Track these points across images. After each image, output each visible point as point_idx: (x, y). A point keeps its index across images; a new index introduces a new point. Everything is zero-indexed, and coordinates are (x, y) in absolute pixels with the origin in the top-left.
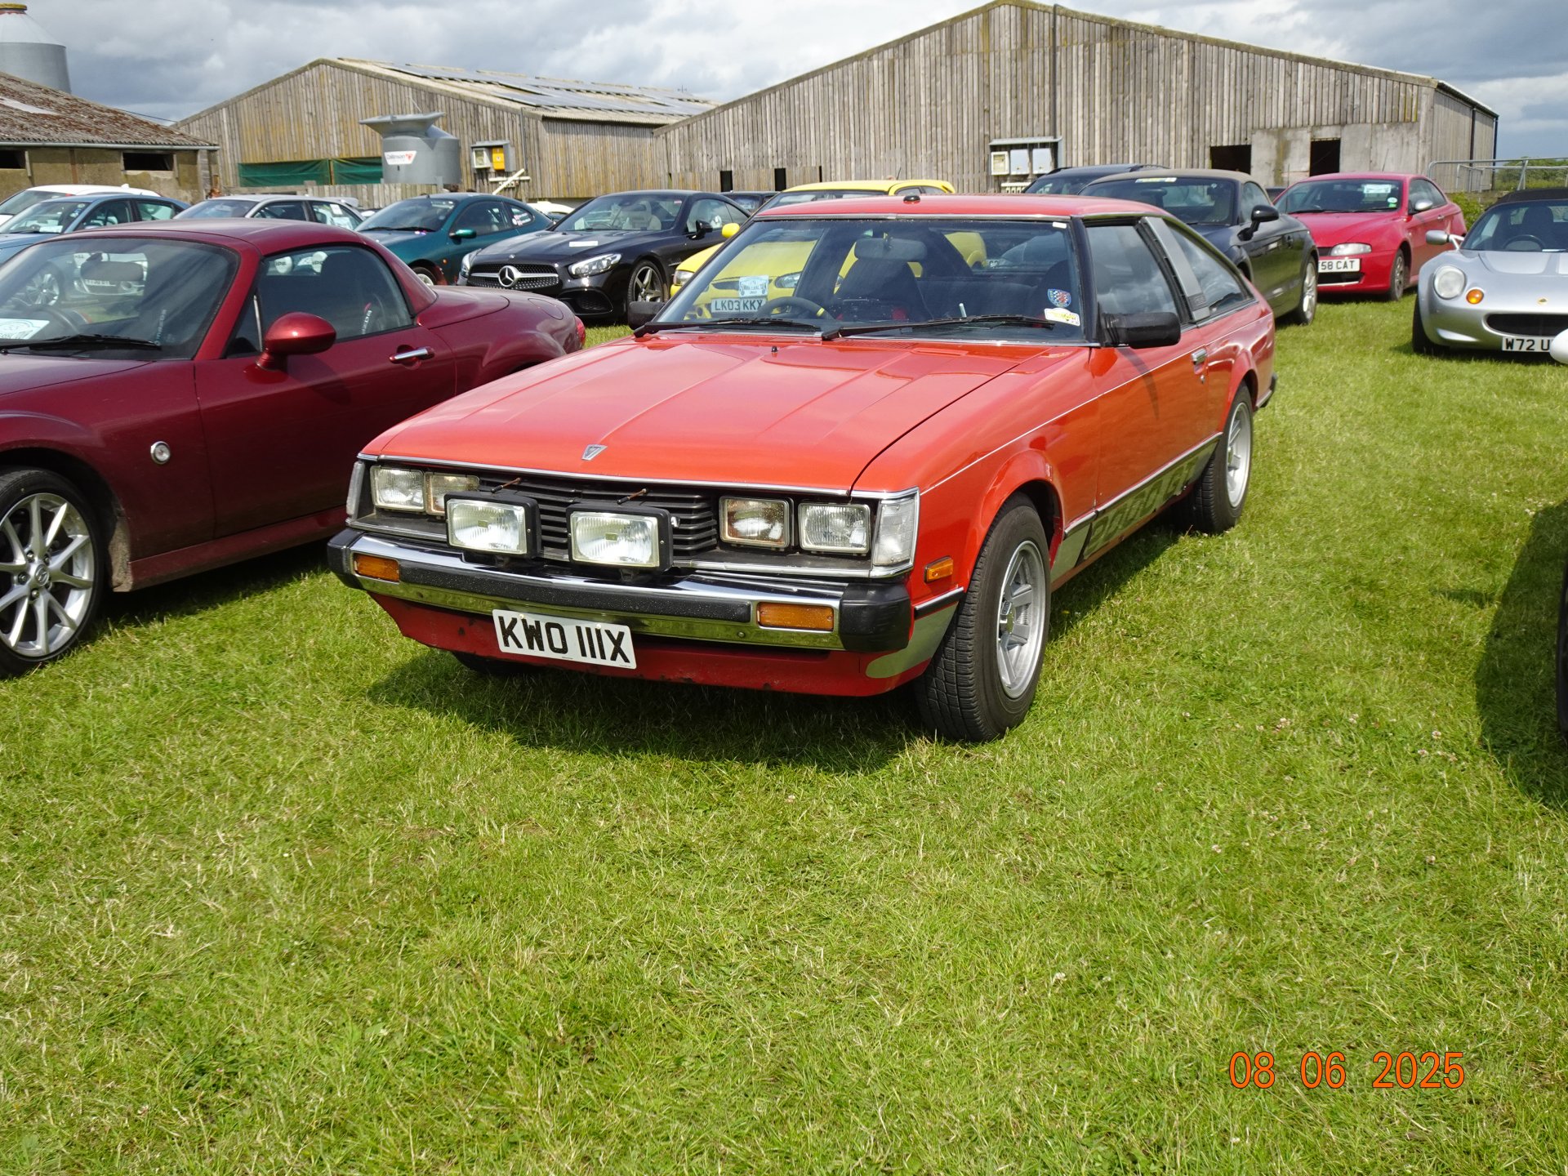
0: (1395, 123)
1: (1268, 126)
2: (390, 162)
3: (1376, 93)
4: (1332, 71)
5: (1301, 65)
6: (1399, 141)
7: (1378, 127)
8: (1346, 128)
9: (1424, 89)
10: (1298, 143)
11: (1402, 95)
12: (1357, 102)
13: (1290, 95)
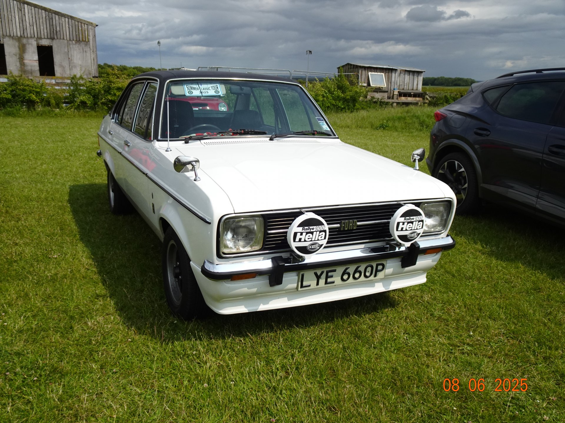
0: (78, 41)
1: (12, 35)
3: (67, 26)
4: (43, 11)
5: (26, 6)
6: (82, 51)
7: (70, 42)
8: (54, 41)
9: (90, 27)
10: (30, 46)
11: (80, 28)
12: (58, 29)
13: (22, 21)
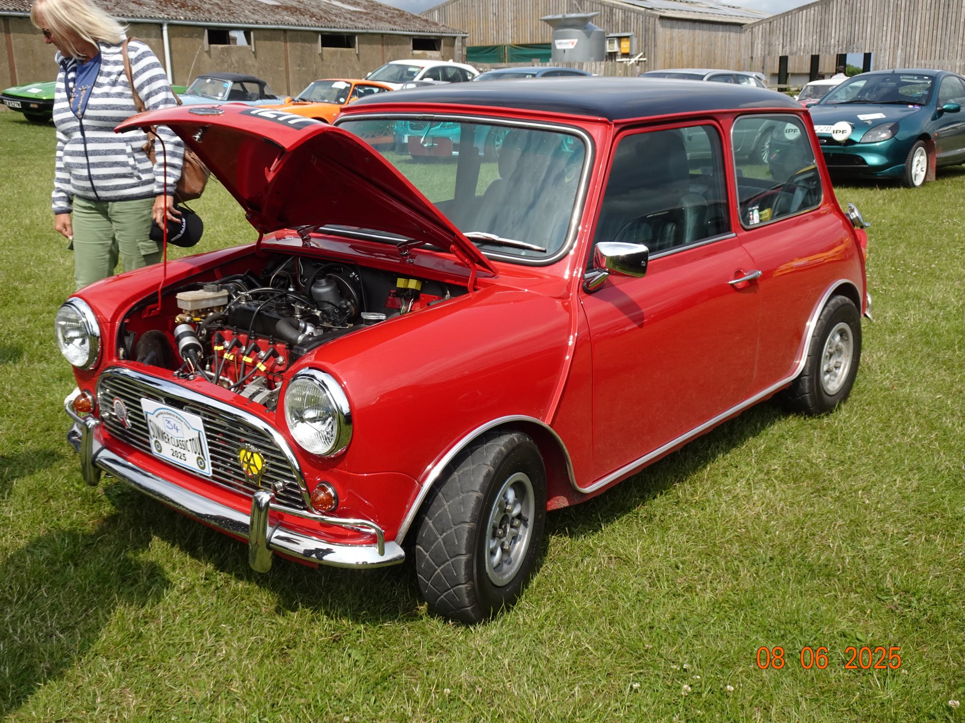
2: (558, 47)
